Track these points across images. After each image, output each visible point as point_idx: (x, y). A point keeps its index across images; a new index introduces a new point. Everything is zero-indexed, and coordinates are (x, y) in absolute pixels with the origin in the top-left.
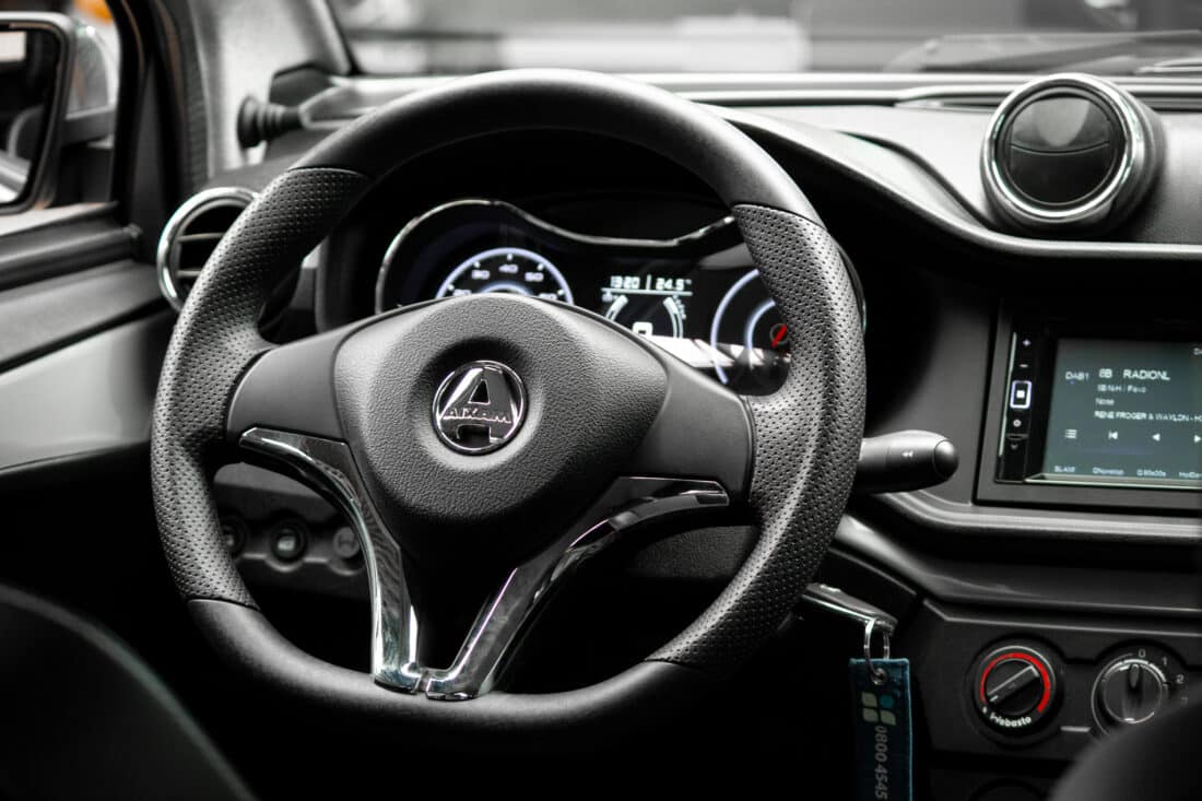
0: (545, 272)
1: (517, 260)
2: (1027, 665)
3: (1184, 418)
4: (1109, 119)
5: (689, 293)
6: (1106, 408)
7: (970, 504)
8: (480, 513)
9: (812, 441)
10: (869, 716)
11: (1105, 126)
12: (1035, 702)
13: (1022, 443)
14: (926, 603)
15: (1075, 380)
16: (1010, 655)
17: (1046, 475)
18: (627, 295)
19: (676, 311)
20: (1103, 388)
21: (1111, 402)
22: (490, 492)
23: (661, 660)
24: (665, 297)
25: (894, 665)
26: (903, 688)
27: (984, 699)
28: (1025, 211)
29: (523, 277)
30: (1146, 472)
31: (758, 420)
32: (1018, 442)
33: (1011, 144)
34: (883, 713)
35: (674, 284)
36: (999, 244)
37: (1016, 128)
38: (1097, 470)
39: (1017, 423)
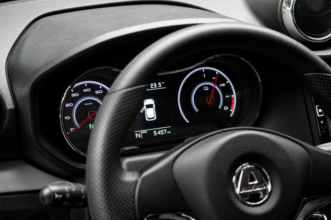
0: (103, 89)
1: (89, 86)
29: (94, 92)
32: (325, 130)
33: (299, 13)
35: (157, 85)
39: (322, 122)
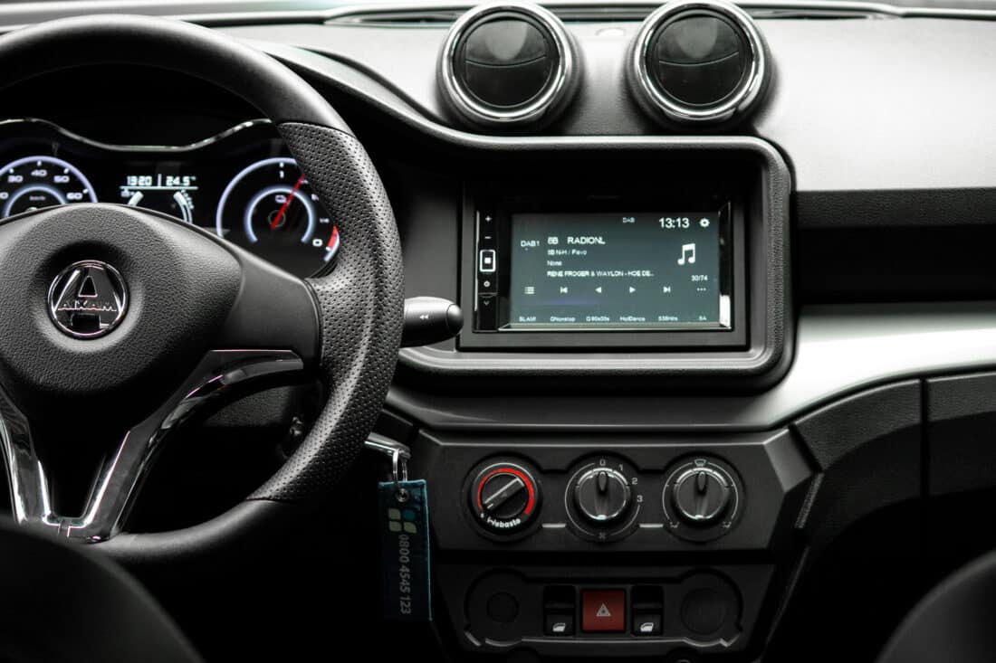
0: (70, 174)
1: (45, 165)
2: (515, 478)
3: (619, 273)
4: (544, 37)
5: (195, 188)
6: (556, 269)
7: (455, 351)
8: (99, 387)
9: (370, 313)
10: (394, 527)
11: (542, 42)
12: (522, 507)
13: (493, 300)
14: (421, 432)
15: (529, 247)
16: (500, 470)
17: (512, 324)
18: (142, 191)
19: (185, 203)
20: (551, 252)
21: (559, 264)
22: (106, 370)
23: (263, 499)
24: (175, 191)
25: (414, 486)
26: (422, 503)
27: (480, 506)
28: (482, 114)
29: (53, 179)
30: (593, 319)
31: (321, 298)
32: (489, 300)
33: (466, 60)
34: (406, 524)
35: (181, 181)
36: (467, 141)
37: (468, 46)
38: (553, 319)
39: (487, 284)
